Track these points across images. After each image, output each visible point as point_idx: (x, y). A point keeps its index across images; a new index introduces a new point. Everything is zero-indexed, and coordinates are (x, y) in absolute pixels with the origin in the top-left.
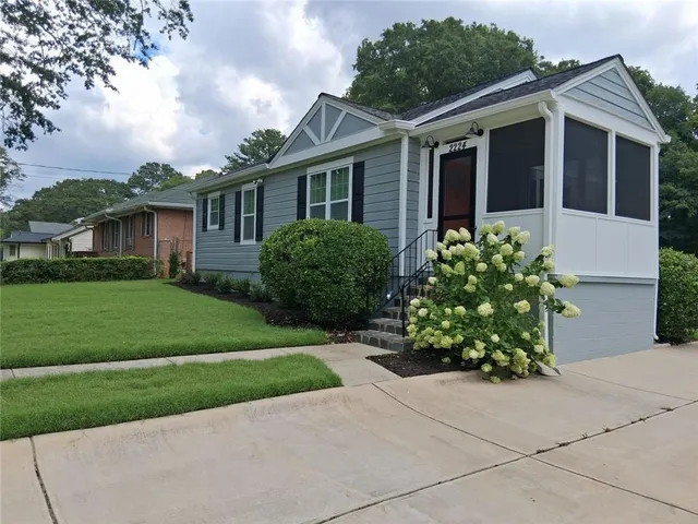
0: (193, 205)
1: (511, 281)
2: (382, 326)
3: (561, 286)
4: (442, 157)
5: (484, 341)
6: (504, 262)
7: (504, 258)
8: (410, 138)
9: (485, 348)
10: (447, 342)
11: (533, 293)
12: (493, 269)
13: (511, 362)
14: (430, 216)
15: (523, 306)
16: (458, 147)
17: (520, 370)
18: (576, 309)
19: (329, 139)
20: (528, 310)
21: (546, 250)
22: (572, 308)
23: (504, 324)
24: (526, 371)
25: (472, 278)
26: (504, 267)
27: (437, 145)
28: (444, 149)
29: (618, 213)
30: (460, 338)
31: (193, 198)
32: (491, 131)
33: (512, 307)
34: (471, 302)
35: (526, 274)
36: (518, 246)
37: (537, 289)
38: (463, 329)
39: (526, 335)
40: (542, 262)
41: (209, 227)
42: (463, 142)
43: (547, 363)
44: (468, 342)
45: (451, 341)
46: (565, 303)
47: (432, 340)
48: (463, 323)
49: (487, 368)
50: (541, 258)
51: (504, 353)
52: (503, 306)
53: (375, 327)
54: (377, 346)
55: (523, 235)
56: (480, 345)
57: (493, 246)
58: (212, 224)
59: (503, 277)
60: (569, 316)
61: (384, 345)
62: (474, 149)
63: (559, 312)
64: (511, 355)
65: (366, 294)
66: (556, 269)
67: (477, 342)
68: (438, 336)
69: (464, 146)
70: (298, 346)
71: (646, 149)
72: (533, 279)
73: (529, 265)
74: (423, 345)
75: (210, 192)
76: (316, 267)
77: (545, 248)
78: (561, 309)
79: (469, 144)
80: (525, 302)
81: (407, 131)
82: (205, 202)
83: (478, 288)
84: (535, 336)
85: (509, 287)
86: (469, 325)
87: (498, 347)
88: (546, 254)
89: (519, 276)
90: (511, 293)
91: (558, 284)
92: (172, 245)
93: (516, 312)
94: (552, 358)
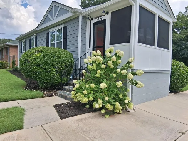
0: (18, 44)
1: (116, 73)
2: (67, 89)
3: (136, 75)
4: (94, 24)
5: (102, 100)
6: (113, 64)
7: (113, 62)
8: (82, 16)
9: (102, 103)
10: (85, 100)
11: (124, 78)
12: (108, 67)
13: (114, 108)
14: (90, 47)
15: (120, 84)
16: (100, 19)
17: (118, 111)
18: (142, 84)
19: (55, 18)
20: (121, 86)
21: (131, 59)
22: (140, 83)
23: (112, 91)
24: (121, 111)
25: (99, 71)
26: (113, 66)
27: (92, 19)
28: (95, 21)
29: (158, 46)
30: (91, 98)
31: (18, 42)
32: (111, 13)
33: (115, 84)
34: (98, 81)
35: (122, 69)
36: (119, 57)
37: (126, 76)
38: (94, 93)
39: (121, 96)
40: (129, 64)
41: (23, 51)
42: (101, 17)
43: (130, 107)
44: (95, 100)
45: (87, 100)
46: (137, 81)
47: (80, 99)
48: (94, 91)
49: (103, 111)
50: (128, 63)
51: (111, 104)
52: (112, 83)
53: (65, 90)
54: (63, 98)
55: (121, 53)
56: (100, 101)
57: (109, 57)
58: (23, 50)
59: (112, 71)
60: (139, 87)
61: (65, 98)
62: (105, 20)
63: (135, 85)
64: (114, 105)
65: (61, 77)
66: (134, 67)
67: (99, 100)
68: (82, 97)
69: (102, 19)
70: (27, 99)
71: (168, 23)
72: (124, 72)
73: (124, 65)
74: (76, 101)
75: (23, 40)
76: (39, 65)
77: (130, 59)
78: (136, 84)
79: (104, 18)
80: (120, 82)
81: (81, 13)
82: (21, 43)
83: (101, 75)
84: (125, 95)
85: (114, 75)
86: (97, 92)
87: (108, 102)
88: (130, 61)
89: (119, 71)
90: (115, 78)
91: (134, 74)
92: (13, 57)
93: (117, 86)
94: (132, 105)
